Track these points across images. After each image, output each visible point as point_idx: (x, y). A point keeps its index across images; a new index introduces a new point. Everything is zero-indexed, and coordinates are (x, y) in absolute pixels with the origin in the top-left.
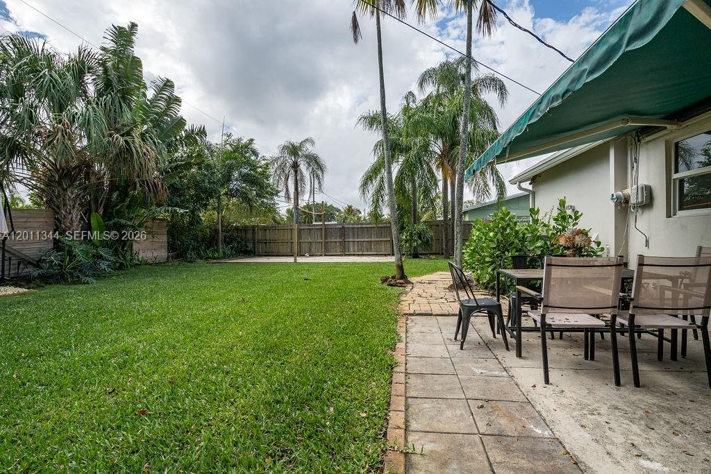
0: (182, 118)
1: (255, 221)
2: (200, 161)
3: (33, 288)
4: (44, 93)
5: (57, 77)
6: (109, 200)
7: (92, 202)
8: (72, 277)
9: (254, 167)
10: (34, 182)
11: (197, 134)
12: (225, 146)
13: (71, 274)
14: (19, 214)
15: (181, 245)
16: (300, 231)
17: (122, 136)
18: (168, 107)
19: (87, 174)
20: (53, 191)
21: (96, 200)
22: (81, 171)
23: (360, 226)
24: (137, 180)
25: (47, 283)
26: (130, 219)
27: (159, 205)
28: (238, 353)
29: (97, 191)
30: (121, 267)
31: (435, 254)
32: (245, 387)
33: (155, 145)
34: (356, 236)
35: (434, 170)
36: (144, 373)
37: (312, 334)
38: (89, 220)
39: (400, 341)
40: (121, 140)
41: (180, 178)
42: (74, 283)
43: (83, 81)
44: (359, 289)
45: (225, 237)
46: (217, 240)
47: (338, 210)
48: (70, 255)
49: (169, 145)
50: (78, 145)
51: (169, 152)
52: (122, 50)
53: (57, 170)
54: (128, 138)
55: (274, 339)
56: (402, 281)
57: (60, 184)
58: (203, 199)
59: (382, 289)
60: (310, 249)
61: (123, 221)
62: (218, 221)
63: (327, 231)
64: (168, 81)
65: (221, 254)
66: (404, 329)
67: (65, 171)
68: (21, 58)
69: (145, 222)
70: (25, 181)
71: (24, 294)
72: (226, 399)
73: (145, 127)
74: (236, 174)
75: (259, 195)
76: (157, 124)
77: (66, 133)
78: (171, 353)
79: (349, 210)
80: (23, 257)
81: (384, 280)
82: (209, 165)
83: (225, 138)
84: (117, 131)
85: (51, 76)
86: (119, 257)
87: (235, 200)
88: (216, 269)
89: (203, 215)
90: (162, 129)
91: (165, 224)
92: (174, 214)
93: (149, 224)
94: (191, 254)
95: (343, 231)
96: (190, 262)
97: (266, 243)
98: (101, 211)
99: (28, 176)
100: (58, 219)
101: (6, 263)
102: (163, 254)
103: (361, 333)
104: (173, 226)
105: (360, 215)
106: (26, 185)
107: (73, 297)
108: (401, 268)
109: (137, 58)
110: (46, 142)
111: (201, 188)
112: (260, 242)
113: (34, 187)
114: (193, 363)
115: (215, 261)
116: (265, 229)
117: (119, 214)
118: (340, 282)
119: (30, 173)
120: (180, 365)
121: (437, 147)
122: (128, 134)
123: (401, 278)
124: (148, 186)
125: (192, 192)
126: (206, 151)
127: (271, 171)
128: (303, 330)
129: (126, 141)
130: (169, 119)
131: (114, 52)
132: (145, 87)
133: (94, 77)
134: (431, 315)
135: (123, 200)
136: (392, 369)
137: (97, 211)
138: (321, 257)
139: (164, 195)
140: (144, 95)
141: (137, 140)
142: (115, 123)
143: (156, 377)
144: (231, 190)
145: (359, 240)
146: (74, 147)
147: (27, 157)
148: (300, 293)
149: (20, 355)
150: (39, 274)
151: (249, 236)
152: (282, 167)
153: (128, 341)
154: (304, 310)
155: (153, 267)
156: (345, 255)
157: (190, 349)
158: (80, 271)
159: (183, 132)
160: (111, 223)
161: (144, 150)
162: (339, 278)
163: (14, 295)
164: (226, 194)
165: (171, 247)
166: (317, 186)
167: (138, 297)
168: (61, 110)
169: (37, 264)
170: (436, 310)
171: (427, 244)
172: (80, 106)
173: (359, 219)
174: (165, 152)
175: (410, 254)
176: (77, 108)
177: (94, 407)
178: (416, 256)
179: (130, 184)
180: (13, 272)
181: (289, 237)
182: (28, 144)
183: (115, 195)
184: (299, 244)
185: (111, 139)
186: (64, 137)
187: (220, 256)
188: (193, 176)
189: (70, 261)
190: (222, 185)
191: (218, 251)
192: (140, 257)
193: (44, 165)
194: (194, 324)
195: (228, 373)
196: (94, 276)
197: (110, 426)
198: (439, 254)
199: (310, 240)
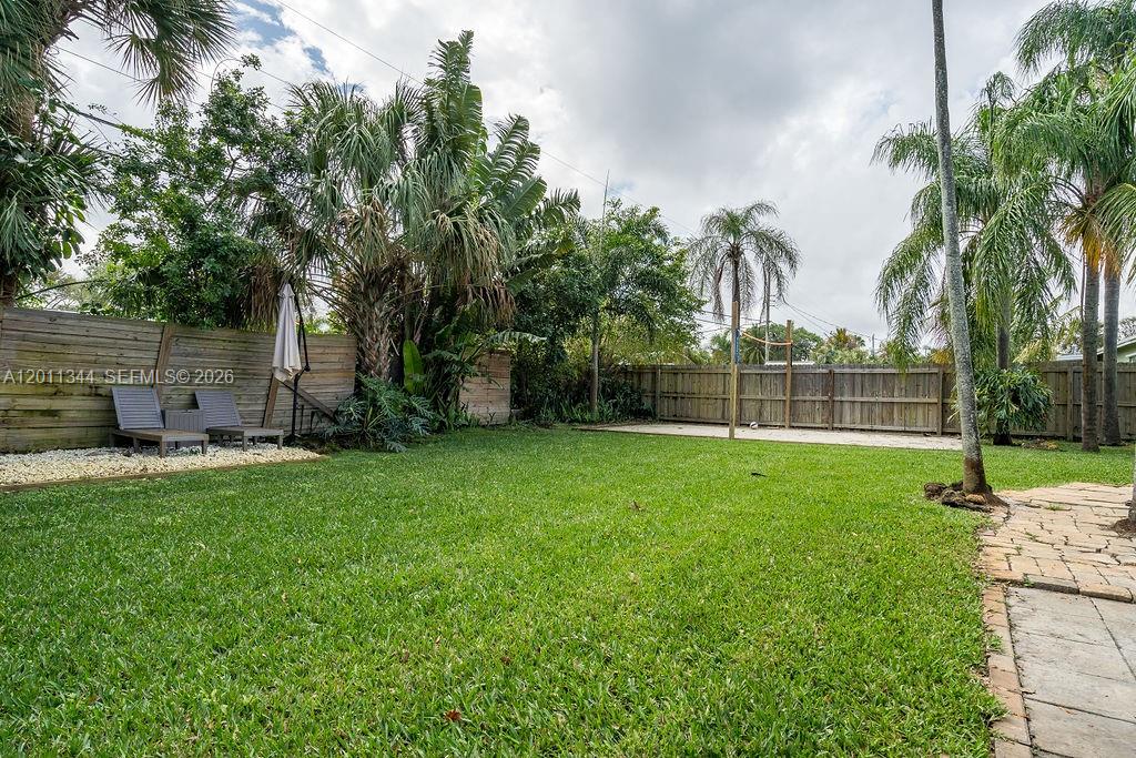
0: (540, 180)
1: (658, 356)
2: (564, 250)
3: (326, 453)
4: (350, 159)
5: (367, 134)
6: (429, 320)
7: (406, 322)
8: (375, 440)
9: (658, 259)
10: (335, 295)
11: (564, 205)
12: (608, 222)
13: (374, 435)
14: (315, 342)
15: (531, 396)
16: (741, 377)
17: (450, 215)
18: (520, 165)
19: (401, 279)
20: (357, 308)
21: (411, 319)
22: (393, 275)
23: (867, 371)
24: (469, 287)
25: (343, 447)
26: (458, 351)
27: (499, 329)
28: (628, 619)
29: (413, 306)
30: (441, 428)
31: (1058, 438)
32: (643, 701)
33: (498, 227)
34: (858, 391)
35: (1062, 245)
36: (461, 630)
37: (778, 598)
38: (401, 353)
39: (996, 648)
40: (449, 221)
41: (534, 281)
42: (377, 449)
43: (401, 137)
44: (875, 505)
45: (604, 385)
46: (590, 390)
47: (816, 339)
48: (375, 406)
49: (519, 227)
50: (391, 235)
51: (519, 238)
52: (453, 79)
53: (363, 276)
54: (458, 219)
55: (698, 599)
56: (979, 497)
57: (366, 296)
58: (569, 318)
59: (931, 511)
60: (761, 414)
61: (446, 355)
62: (593, 355)
63: (797, 380)
64: (520, 119)
65: (596, 415)
66: (1002, 619)
67: (373, 276)
68: (325, 113)
69: (478, 357)
70: (324, 293)
71: (315, 461)
72: (603, 724)
73: (484, 199)
74: (627, 271)
75: (666, 310)
76: (501, 192)
77: (376, 218)
78: (508, 598)
79: (838, 338)
80: (317, 405)
81: (934, 491)
82: (581, 258)
83: (609, 208)
84: (443, 208)
85: (361, 133)
86: (439, 413)
87: (623, 318)
88: (587, 443)
89: (571, 347)
90: (509, 202)
91: (507, 359)
92: (522, 344)
93: (484, 359)
94: (547, 413)
95: (830, 381)
96: (546, 426)
97: (675, 398)
98: (417, 339)
99: (327, 286)
100: (361, 350)
101: (298, 413)
102: (502, 410)
103: (893, 614)
104: (520, 364)
105: (862, 349)
106: (325, 299)
107: (373, 473)
108: (976, 467)
109: (475, 87)
110: (351, 234)
111: (567, 298)
112: (665, 395)
113: (336, 302)
114: (545, 626)
115: (585, 427)
116: (675, 372)
117: (442, 343)
118: (829, 487)
119: (331, 281)
120: (521, 626)
121: (1071, 189)
122: (459, 212)
123: (977, 490)
124: (485, 297)
125: (552, 306)
126: (577, 233)
127: (689, 264)
128: (759, 587)
129: (456, 225)
130: (521, 184)
131: (444, 85)
132: (485, 135)
133: (415, 127)
134: (1077, 592)
135: (448, 320)
136: (991, 724)
137: (412, 338)
138: (781, 431)
139: (509, 310)
140: (484, 147)
141: (471, 221)
142: (441, 197)
143: (480, 644)
144: (617, 301)
145: (865, 399)
146: (386, 239)
147: (327, 258)
148: (745, 503)
149: (296, 561)
150: (334, 433)
151: (646, 384)
152: (709, 259)
153: (442, 562)
154: (758, 542)
155: (487, 431)
156: (833, 429)
157: (540, 597)
158: (386, 431)
159: (541, 204)
160: (430, 356)
161: (482, 237)
162: (824, 478)
163: (303, 461)
164: (608, 308)
165: (516, 399)
166: (774, 290)
167: (462, 482)
168: (371, 186)
169: (333, 417)
170: (1089, 581)
171: (1034, 413)
172: (395, 175)
173: (861, 356)
174: (511, 238)
175: (989, 436)
176: (391, 178)
177: (380, 683)
178: (1002, 439)
179: (458, 294)
180: (305, 426)
181: (720, 389)
182: (328, 238)
183: (437, 313)
184: (740, 402)
185: (434, 222)
186: (373, 224)
187: (595, 419)
188: (555, 278)
189: (374, 414)
190: (603, 293)
191: (590, 409)
192: (469, 412)
193: (348, 269)
194: (548, 545)
195: (608, 660)
196: (403, 440)
197: (399, 730)
198: (1064, 438)
199: (760, 397)
